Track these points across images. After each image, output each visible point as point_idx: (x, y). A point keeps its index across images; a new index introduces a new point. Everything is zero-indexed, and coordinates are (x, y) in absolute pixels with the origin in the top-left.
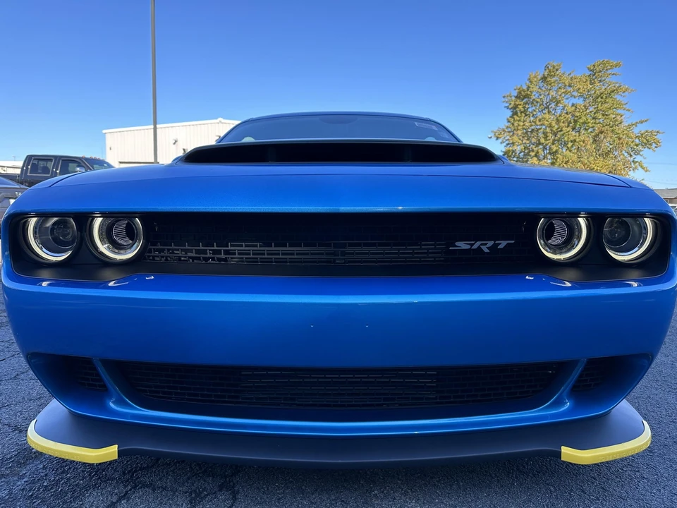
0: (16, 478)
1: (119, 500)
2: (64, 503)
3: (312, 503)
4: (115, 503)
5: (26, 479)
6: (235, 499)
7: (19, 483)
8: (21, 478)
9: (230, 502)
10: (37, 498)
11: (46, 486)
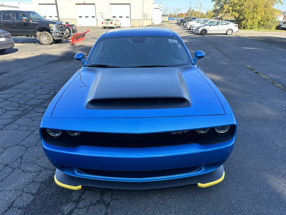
0: (51, 187)
1: (82, 195)
2: (67, 196)
3: (133, 195)
4: (81, 196)
5: (54, 188)
6: (112, 193)
7: (53, 189)
8: (53, 187)
9: (111, 195)
10: (60, 194)
11: (61, 190)
